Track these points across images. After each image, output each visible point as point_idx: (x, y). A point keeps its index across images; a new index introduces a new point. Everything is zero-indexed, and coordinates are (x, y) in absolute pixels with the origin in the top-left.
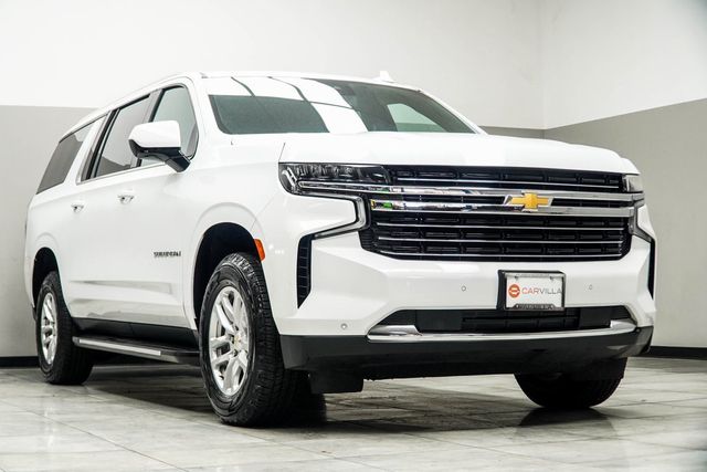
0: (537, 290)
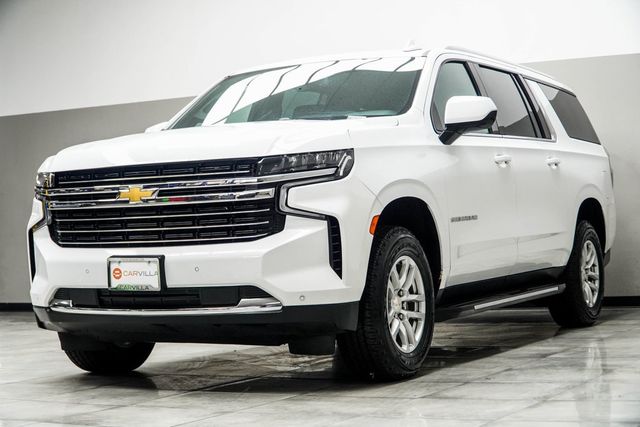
0: (135, 273)
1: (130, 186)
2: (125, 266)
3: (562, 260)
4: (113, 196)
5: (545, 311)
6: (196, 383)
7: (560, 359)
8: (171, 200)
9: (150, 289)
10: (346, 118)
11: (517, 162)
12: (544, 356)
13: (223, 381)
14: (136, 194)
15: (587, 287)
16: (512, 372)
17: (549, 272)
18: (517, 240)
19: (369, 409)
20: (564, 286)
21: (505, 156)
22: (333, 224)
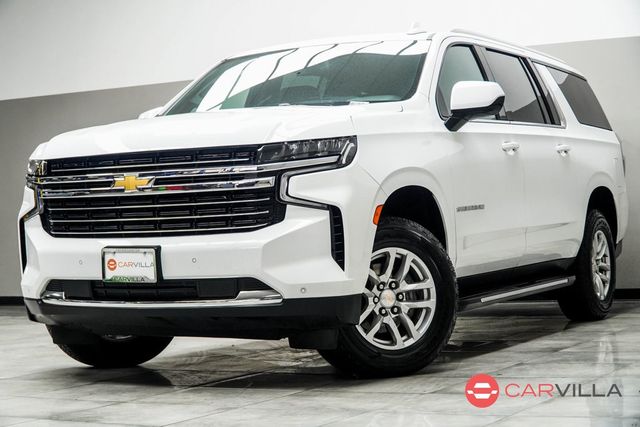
0: (130, 264)
1: (125, 174)
2: (120, 257)
3: (572, 252)
4: (108, 184)
5: (553, 304)
6: (196, 379)
7: (572, 353)
8: (167, 189)
9: (146, 281)
10: (348, 103)
11: (525, 150)
12: (556, 350)
13: (224, 377)
14: (131, 183)
15: (598, 279)
16: (523, 367)
17: (559, 264)
18: (526, 230)
19: (377, 405)
20: (574, 278)
21: (513, 143)
22: (335, 213)
